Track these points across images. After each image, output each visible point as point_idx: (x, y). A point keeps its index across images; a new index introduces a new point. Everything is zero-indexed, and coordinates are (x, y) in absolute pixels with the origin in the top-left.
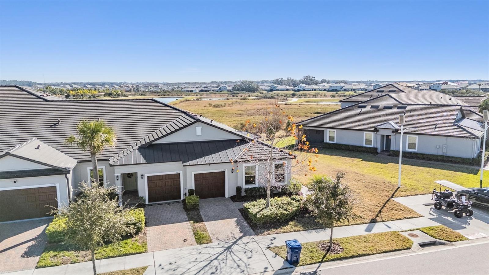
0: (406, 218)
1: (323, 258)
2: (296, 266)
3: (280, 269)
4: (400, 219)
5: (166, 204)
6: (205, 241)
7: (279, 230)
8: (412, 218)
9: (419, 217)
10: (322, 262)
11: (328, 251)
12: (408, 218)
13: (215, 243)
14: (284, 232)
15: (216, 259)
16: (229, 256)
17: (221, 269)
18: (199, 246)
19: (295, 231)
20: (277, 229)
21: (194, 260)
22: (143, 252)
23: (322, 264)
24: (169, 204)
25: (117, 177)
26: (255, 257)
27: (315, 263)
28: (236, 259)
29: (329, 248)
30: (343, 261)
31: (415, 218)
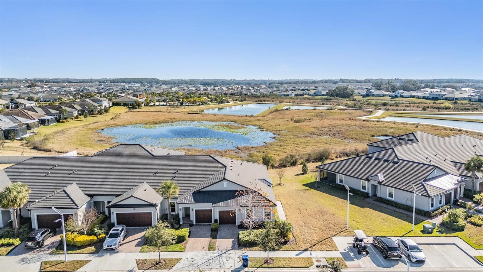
0: (327, 251)
1: (261, 266)
2: (245, 268)
3: (238, 268)
4: (323, 251)
5: (204, 225)
6: (212, 250)
7: (250, 249)
8: (331, 251)
9: (336, 251)
10: (259, 268)
11: (266, 263)
12: (328, 251)
13: (216, 251)
14: (252, 250)
15: (212, 259)
16: (219, 258)
17: (212, 264)
18: (208, 252)
19: (259, 250)
20: (249, 248)
21: (202, 258)
22: (183, 251)
23: (258, 269)
24: (205, 226)
25: (180, 209)
26: (230, 260)
27: (255, 268)
28: (221, 260)
29: (267, 262)
30: (270, 269)
31: (333, 251)
